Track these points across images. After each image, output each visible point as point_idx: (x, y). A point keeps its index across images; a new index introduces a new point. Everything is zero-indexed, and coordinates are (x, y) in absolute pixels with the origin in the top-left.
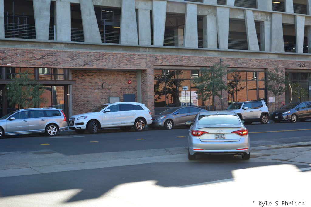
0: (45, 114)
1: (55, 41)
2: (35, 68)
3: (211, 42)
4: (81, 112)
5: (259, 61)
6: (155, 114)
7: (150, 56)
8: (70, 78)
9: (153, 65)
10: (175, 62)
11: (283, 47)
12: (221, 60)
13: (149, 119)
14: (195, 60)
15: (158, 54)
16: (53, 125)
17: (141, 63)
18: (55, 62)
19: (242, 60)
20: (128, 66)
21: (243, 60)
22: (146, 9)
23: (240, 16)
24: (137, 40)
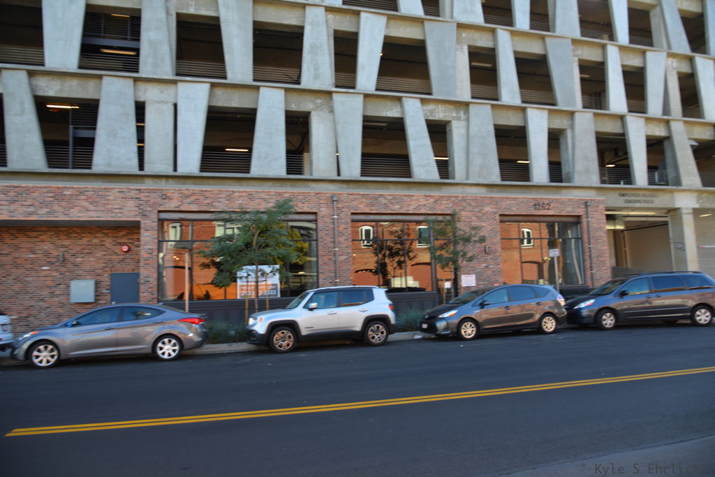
3: (321, 163)
5: (434, 200)
7: (150, 191)
9: (156, 211)
10: (215, 204)
11: (496, 170)
12: (332, 197)
17: (125, 206)
19: (388, 197)
21: (391, 198)
22: (162, 102)
23: (392, 112)
24: (135, 162)
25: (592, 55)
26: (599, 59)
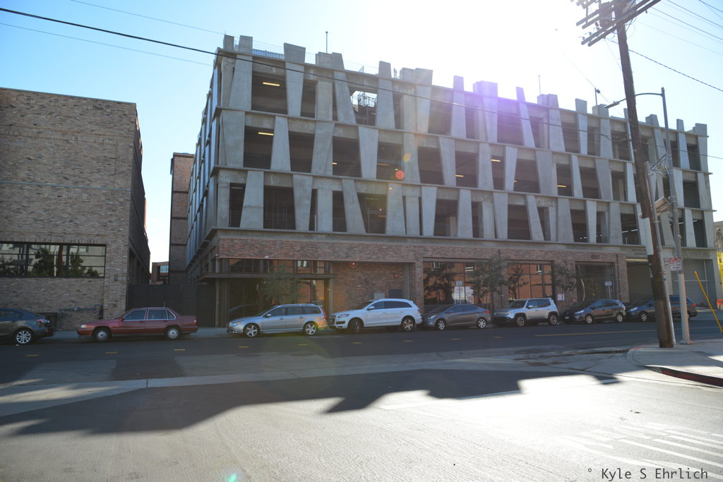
0: (303, 311)
1: (315, 231)
2: (294, 260)
3: (488, 231)
4: (342, 309)
5: (544, 253)
6: (425, 313)
7: (419, 247)
8: (331, 272)
9: (422, 257)
10: (447, 254)
11: (572, 236)
12: (499, 251)
13: (418, 318)
14: (469, 252)
15: (428, 245)
16: (312, 323)
17: (409, 255)
18: (315, 254)
20: (395, 259)
21: (525, 251)
22: (413, 196)
23: (521, 203)
24: (404, 230)
25: (618, 168)
26: (622, 171)
